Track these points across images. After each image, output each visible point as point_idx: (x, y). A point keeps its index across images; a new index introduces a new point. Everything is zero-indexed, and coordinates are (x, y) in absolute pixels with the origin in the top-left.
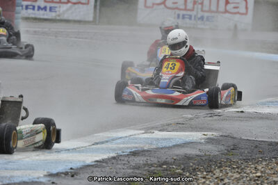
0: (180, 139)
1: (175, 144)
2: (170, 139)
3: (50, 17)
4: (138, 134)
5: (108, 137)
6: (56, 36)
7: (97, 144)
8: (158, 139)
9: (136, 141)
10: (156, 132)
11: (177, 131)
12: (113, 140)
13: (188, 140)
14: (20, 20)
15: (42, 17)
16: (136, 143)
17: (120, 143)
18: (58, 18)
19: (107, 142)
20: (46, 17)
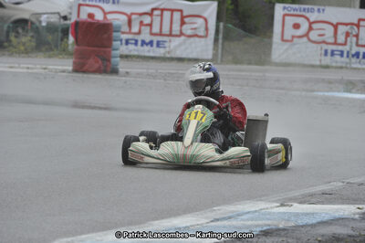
0: (327, 214)
1: (319, 220)
2: (313, 214)
3: (157, 55)
4: (271, 208)
5: (233, 212)
6: (165, 80)
7: (218, 220)
8: (297, 215)
9: (268, 216)
10: (295, 205)
11: (322, 203)
12: (239, 215)
13: (337, 215)
14: (118, 59)
15: (147, 54)
16: (268, 219)
17: (248, 220)
18: (168, 56)
19: (230, 218)
20: (152, 54)
